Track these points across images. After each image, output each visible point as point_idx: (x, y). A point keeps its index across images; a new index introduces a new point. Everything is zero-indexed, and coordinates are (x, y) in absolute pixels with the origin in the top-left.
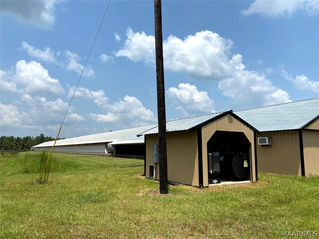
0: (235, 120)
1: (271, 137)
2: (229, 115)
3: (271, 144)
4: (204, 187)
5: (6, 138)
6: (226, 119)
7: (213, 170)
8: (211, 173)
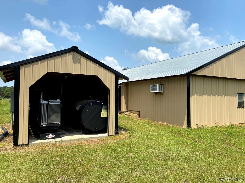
1: (163, 84)
4: (20, 145)
5: (7, 88)
7: (48, 122)
8: (44, 126)
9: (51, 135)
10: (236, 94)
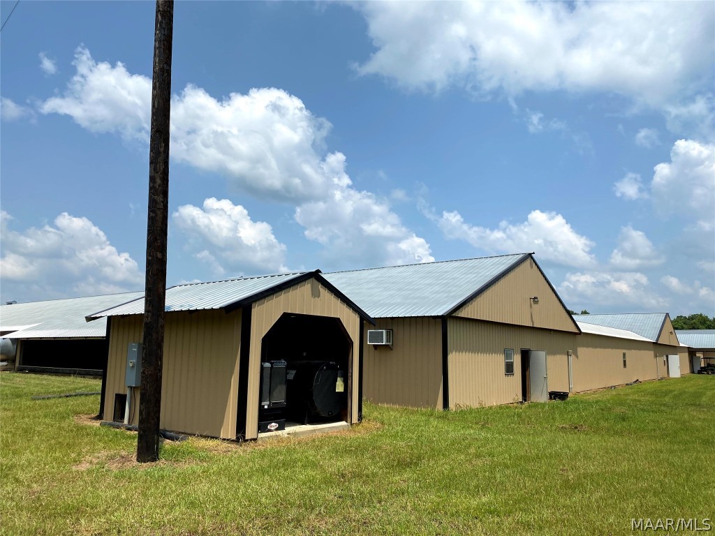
0: (324, 292)
1: (392, 330)
2: (313, 280)
3: (390, 344)
4: (247, 440)
6: (306, 288)
7: (269, 401)
8: (266, 407)
9: (273, 424)
10: (502, 350)
